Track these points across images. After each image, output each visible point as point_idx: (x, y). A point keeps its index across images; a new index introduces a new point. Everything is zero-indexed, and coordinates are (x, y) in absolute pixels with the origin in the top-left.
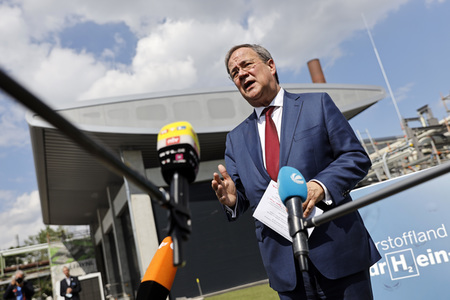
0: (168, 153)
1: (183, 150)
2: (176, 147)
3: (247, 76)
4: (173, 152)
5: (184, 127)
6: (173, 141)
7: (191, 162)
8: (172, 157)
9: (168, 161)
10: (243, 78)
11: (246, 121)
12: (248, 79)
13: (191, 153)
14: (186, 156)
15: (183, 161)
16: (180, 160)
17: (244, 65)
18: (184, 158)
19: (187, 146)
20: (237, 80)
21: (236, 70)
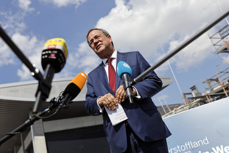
0: (47, 52)
1: (56, 52)
2: (52, 50)
3: (98, 42)
4: (50, 52)
5: (60, 41)
6: (52, 47)
7: (59, 59)
8: (49, 55)
9: (46, 56)
10: (96, 44)
11: (98, 67)
12: (99, 44)
13: (61, 55)
14: (56, 55)
15: (55, 58)
17: (96, 37)
18: (55, 56)
19: (59, 50)
20: (93, 45)
21: (92, 40)
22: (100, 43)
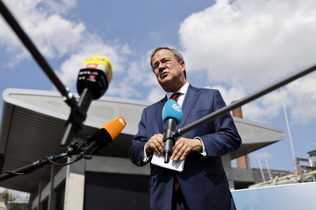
0: (85, 73)
1: (96, 74)
2: (92, 70)
4: (89, 73)
6: (92, 66)
8: (87, 76)
14: (96, 77)
15: (94, 80)
16: (92, 79)
18: (95, 78)
21: (157, 64)
22: (166, 70)
